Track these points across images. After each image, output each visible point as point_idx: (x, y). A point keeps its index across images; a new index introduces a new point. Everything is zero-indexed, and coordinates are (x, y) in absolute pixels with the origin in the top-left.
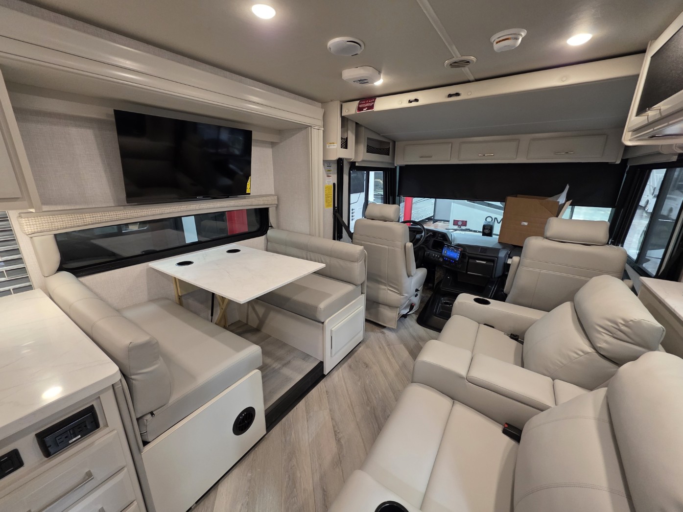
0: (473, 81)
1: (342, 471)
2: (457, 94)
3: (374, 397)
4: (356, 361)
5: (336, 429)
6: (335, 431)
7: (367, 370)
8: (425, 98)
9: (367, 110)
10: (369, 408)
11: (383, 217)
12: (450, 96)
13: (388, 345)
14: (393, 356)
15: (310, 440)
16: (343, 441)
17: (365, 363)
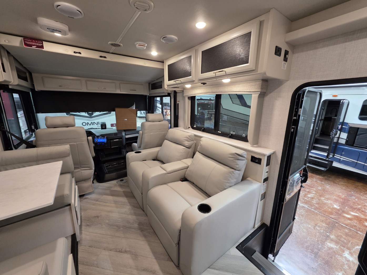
0: (110, 53)
1: (141, 256)
2: (105, 57)
3: (118, 223)
4: (88, 220)
5: (118, 250)
6: (119, 252)
7: (100, 218)
8: (85, 54)
9: (36, 47)
10: (122, 229)
11: (65, 124)
12: (101, 57)
13: (97, 201)
14: (106, 202)
15: (112, 269)
16: (128, 249)
17: (95, 217)
